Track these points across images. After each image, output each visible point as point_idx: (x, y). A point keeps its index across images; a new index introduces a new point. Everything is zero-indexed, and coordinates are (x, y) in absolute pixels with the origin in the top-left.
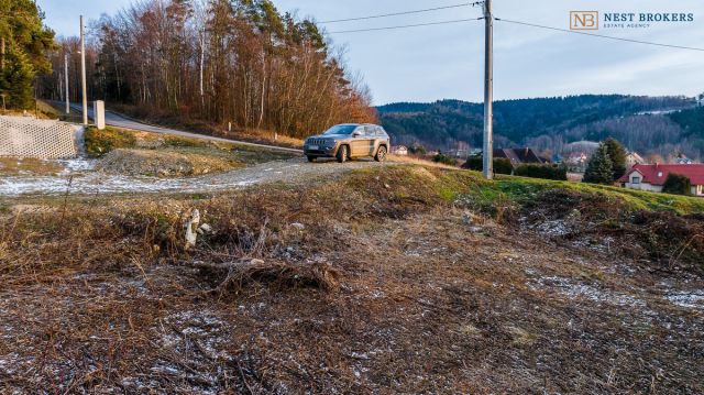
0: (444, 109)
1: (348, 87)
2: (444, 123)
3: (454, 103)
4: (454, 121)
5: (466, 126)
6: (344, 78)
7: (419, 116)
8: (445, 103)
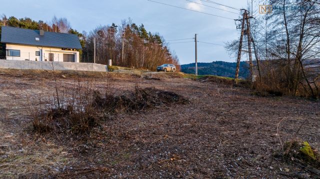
0: (216, 66)
1: (171, 56)
2: (216, 71)
3: (221, 63)
4: (220, 70)
5: (226, 73)
6: (169, 53)
7: (205, 68)
8: (217, 63)
